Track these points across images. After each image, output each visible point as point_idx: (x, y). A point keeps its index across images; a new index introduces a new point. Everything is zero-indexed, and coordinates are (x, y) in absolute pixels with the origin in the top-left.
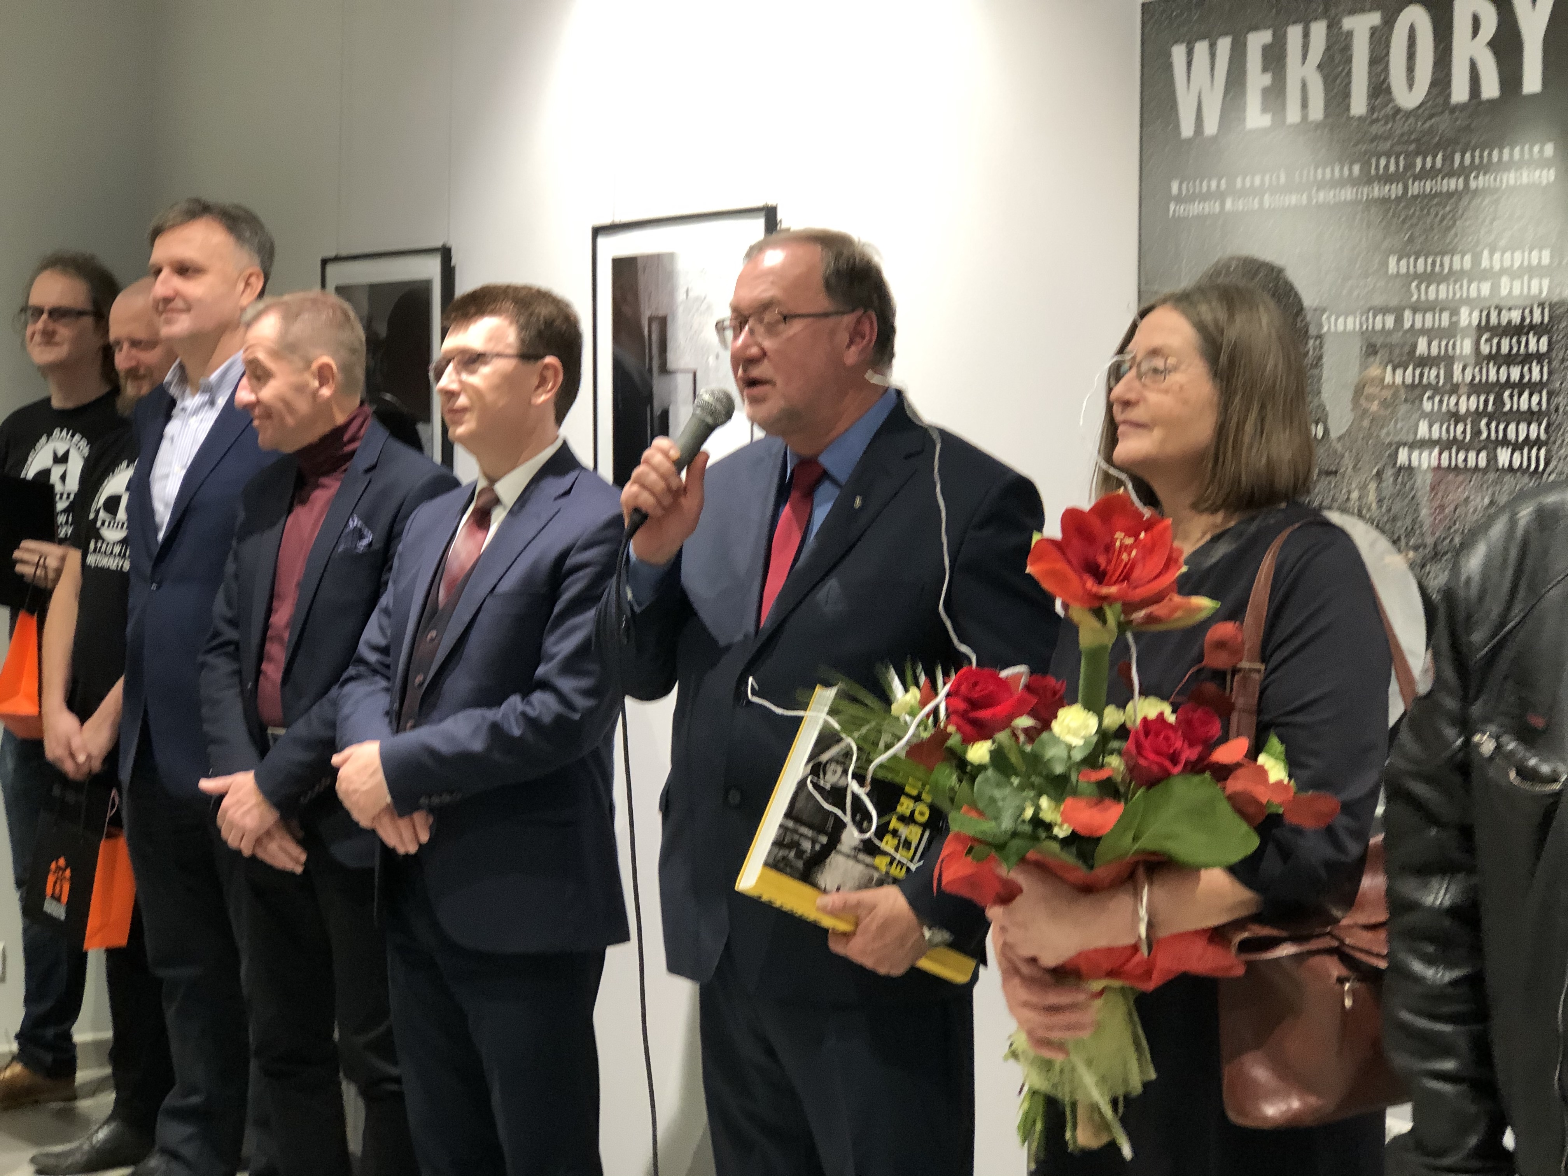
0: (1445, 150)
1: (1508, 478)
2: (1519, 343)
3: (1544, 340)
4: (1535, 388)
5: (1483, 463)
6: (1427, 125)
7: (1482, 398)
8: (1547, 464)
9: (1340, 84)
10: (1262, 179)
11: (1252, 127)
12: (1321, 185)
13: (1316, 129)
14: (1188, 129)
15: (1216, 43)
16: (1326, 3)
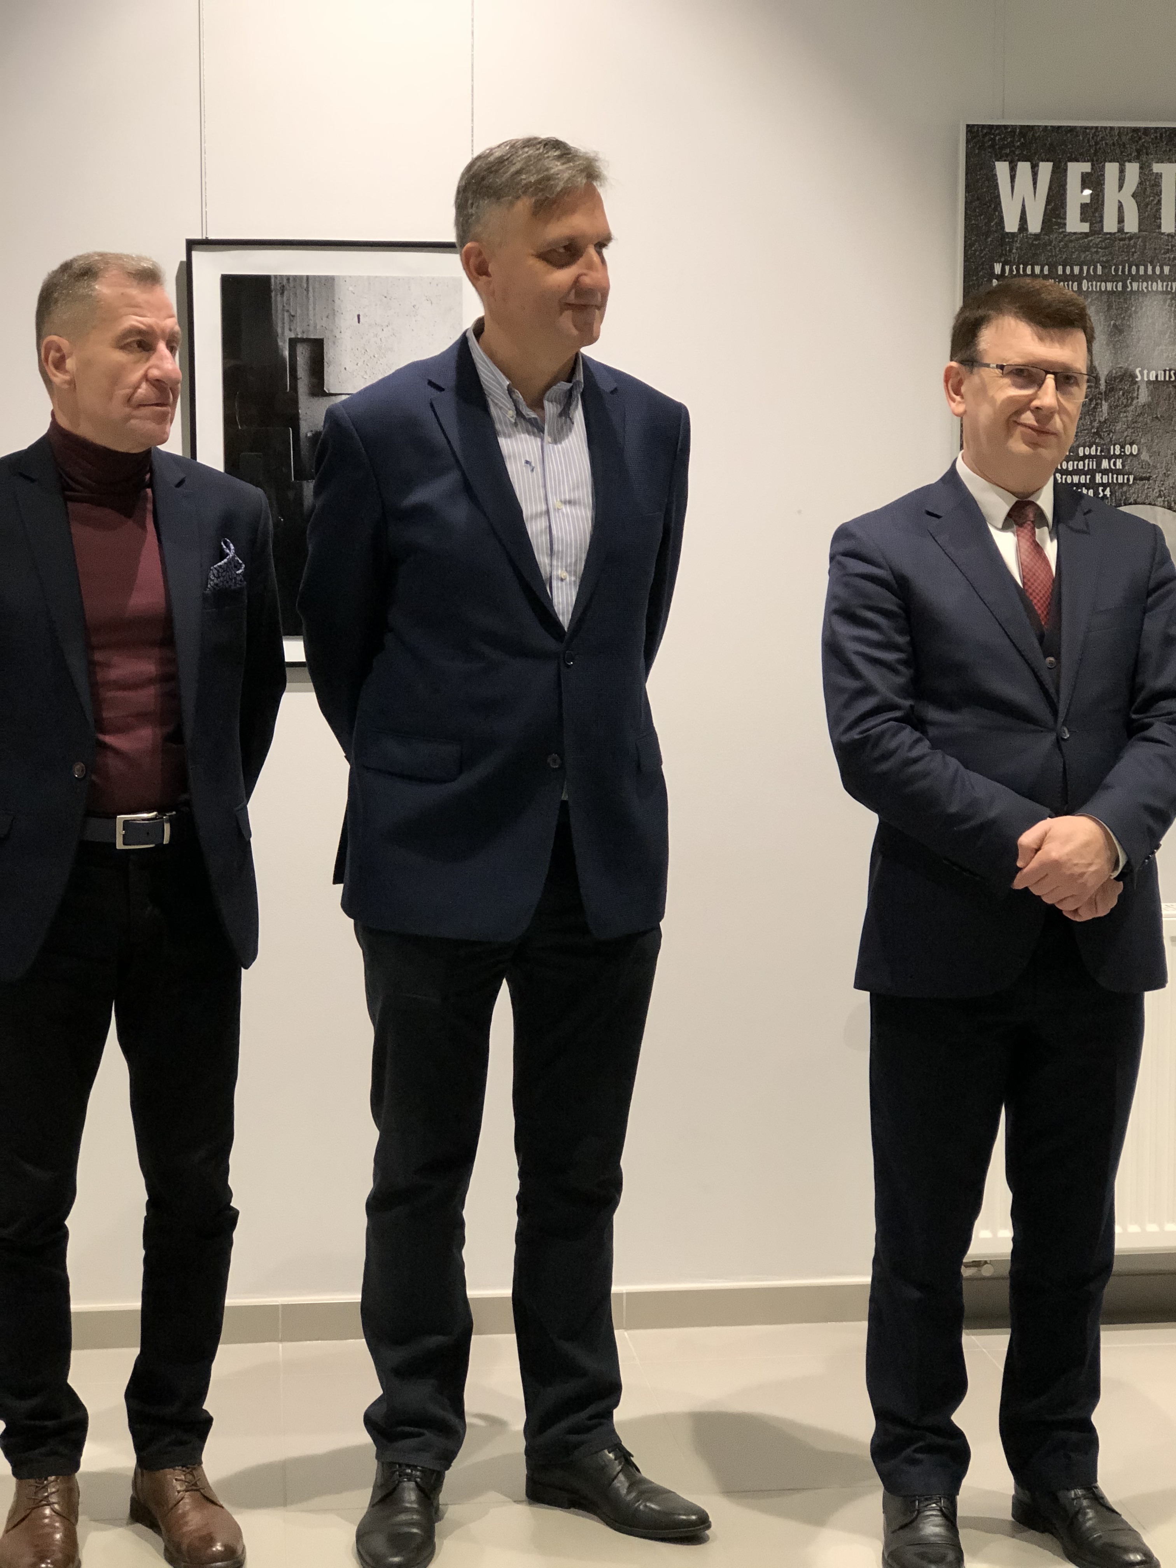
9: (1151, 209)
10: (1081, 270)
11: (1073, 231)
12: (1134, 278)
13: (1130, 238)
14: (1011, 225)
15: (1037, 165)
16: (1138, 151)
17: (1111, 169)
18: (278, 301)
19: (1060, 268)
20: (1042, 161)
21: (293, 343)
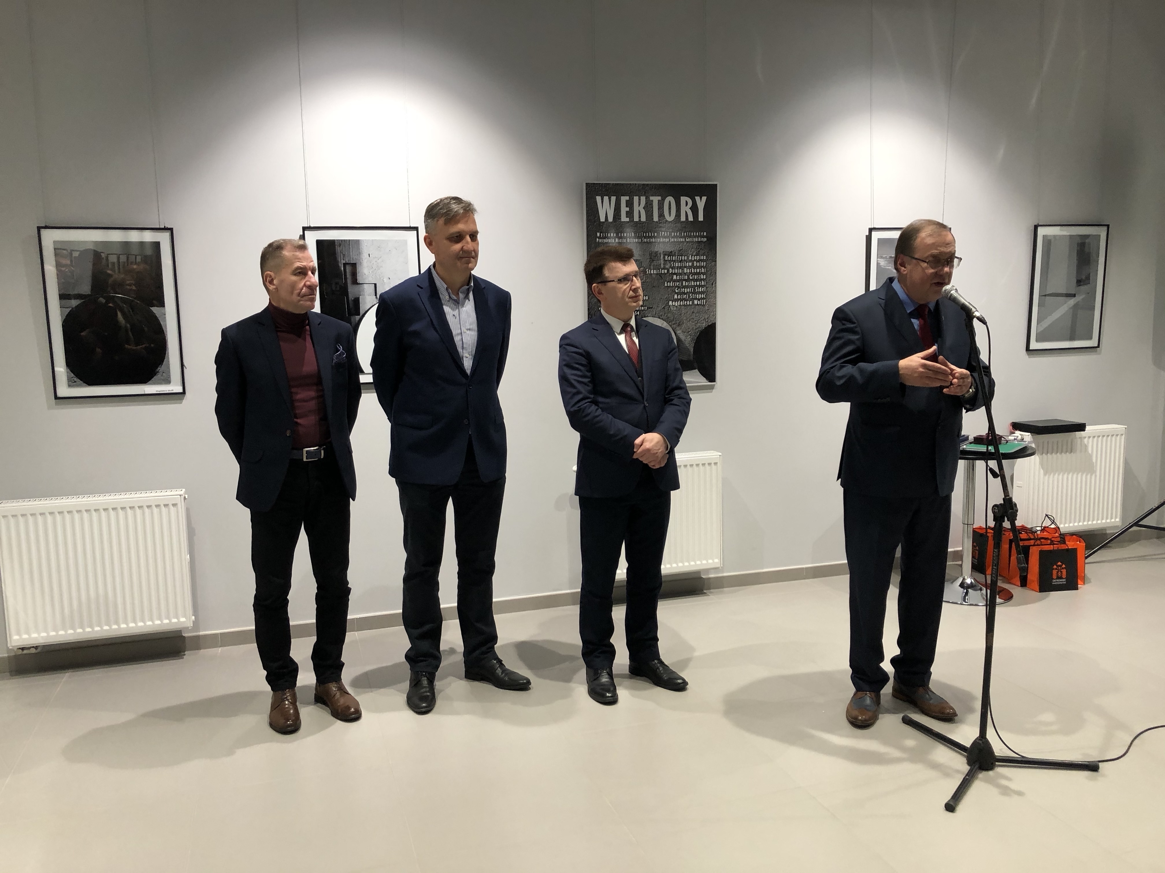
0: (679, 231)
1: (697, 307)
2: (699, 276)
3: (705, 276)
4: (702, 286)
5: (691, 304)
6: (675, 225)
7: (690, 289)
8: (706, 303)
9: (650, 213)
10: (627, 235)
11: (623, 221)
12: (645, 237)
13: (643, 223)
14: (602, 219)
15: (611, 197)
16: (645, 192)
17: (636, 198)
18: (338, 249)
19: (620, 234)
20: (613, 196)
21: (345, 264)
